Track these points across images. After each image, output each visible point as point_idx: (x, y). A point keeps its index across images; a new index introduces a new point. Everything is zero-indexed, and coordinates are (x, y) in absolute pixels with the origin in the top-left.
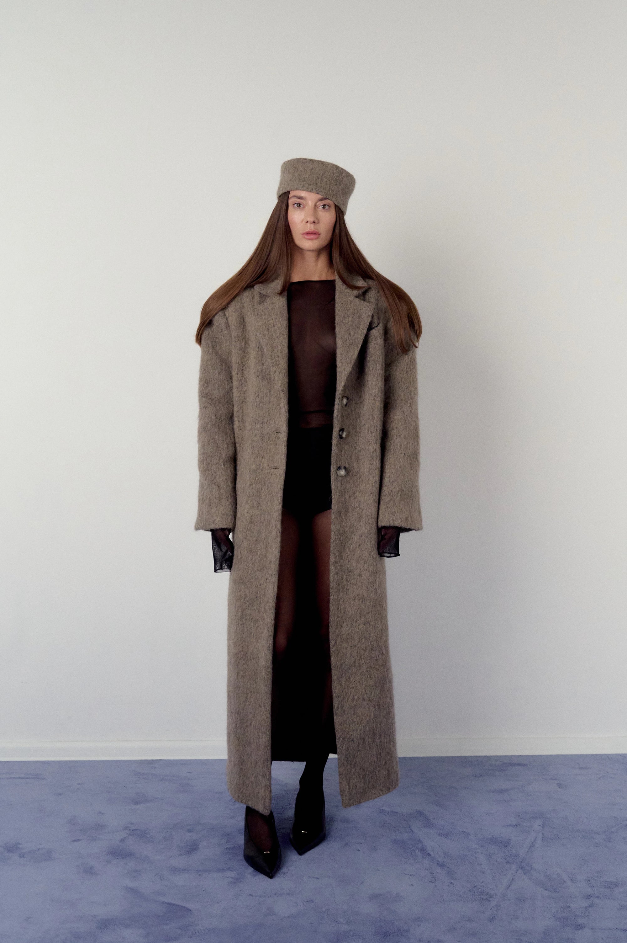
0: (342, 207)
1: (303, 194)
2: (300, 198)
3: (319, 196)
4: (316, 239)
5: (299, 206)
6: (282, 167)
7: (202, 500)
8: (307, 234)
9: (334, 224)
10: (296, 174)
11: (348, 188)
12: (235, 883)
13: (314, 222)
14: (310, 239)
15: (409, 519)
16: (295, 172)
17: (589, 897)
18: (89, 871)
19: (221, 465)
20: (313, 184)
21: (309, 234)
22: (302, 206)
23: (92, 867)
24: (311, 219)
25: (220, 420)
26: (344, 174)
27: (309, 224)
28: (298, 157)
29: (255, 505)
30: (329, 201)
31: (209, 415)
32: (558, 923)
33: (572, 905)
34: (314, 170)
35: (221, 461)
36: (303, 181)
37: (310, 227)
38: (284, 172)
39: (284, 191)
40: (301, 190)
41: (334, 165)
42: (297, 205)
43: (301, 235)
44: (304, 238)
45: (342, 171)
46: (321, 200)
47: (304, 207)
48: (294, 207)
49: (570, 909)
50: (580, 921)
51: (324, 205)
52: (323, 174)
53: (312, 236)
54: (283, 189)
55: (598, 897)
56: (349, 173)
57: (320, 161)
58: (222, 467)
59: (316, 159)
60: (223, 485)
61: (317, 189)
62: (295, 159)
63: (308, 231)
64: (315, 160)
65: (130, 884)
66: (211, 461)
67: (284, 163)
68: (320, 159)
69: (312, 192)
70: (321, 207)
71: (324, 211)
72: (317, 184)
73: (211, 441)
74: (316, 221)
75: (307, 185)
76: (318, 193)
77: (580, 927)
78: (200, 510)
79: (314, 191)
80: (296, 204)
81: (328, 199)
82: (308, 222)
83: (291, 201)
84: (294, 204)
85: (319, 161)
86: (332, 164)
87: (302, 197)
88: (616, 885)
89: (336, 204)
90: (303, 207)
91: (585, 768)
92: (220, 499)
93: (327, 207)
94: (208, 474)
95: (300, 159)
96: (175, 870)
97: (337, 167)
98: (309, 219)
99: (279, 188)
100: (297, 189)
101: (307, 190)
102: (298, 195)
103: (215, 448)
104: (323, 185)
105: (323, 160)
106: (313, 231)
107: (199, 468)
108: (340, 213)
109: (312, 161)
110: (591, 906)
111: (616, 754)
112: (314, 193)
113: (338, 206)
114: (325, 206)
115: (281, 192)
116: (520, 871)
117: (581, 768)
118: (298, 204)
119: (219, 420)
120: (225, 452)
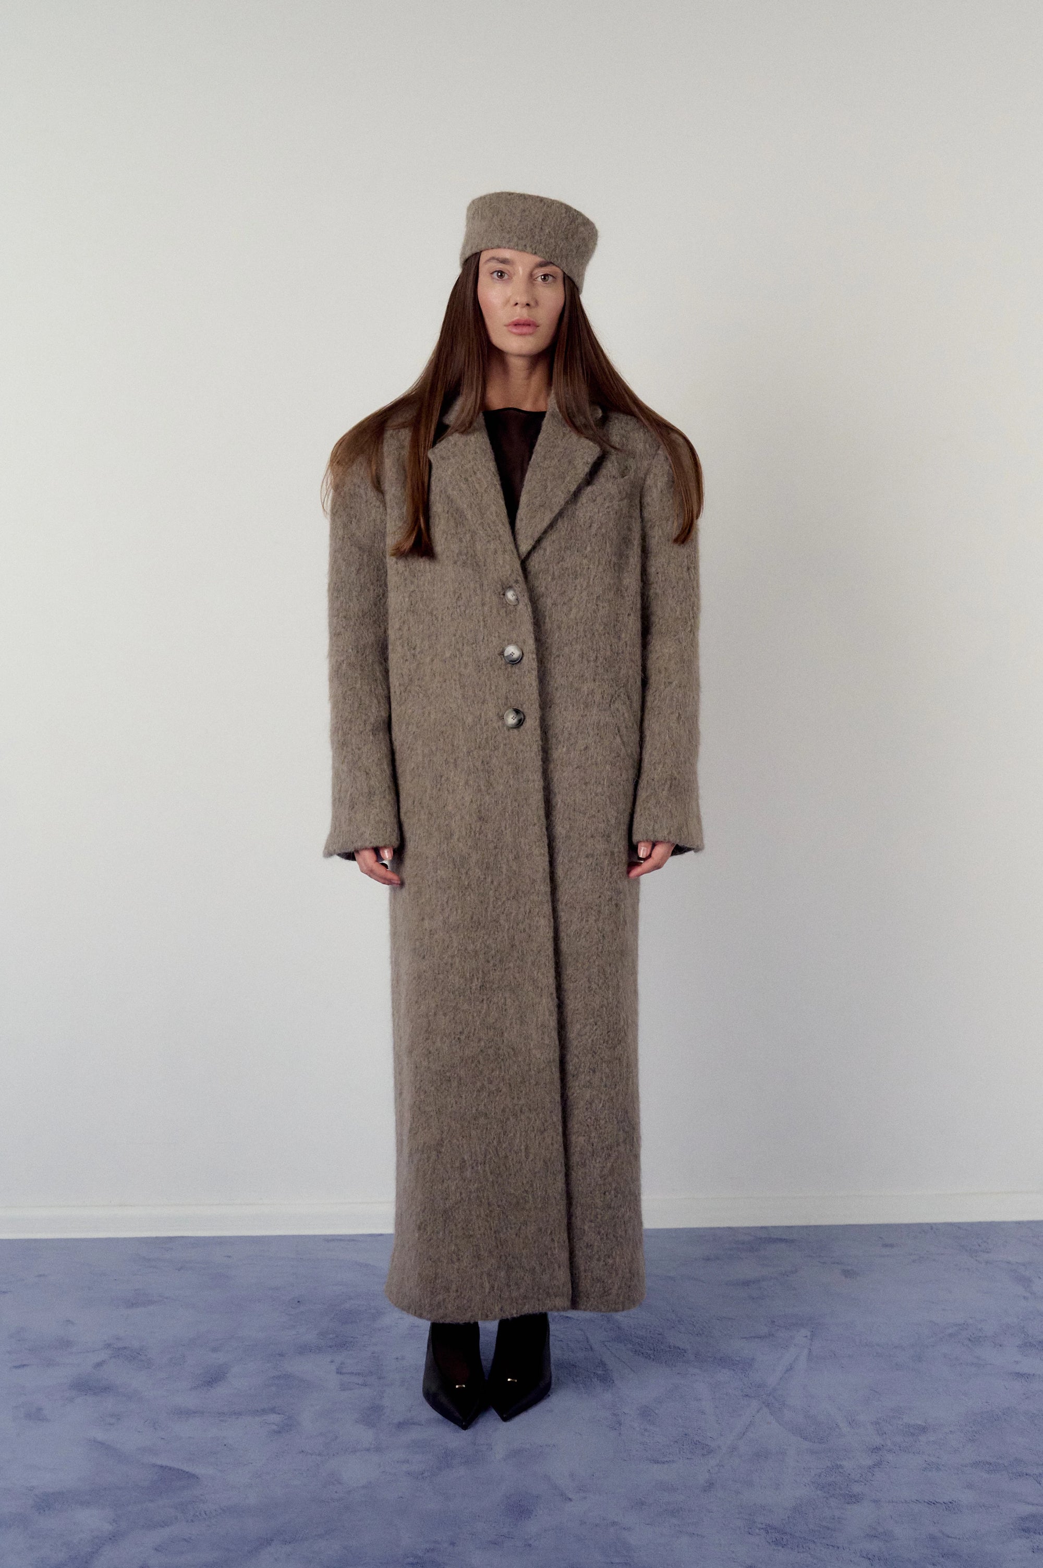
0: (576, 280)
1: (507, 254)
2: (504, 261)
3: (538, 259)
4: (530, 334)
5: (501, 275)
6: (469, 209)
7: (337, 801)
8: (516, 325)
9: (561, 308)
10: (496, 220)
11: (586, 246)
12: (280, 1432)
13: (528, 305)
14: (521, 335)
15: (685, 829)
16: (493, 216)
17: (876, 1449)
18: (36, 1415)
19: (370, 735)
20: (527, 237)
21: (519, 325)
22: (506, 277)
23: (40, 1409)
24: (523, 299)
25: (364, 656)
26: (579, 221)
27: (519, 308)
28: (498, 191)
29: (483, 787)
30: (554, 267)
31: (344, 648)
32: (819, 1492)
33: (844, 1463)
34: (527, 213)
35: (369, 727)
36: (509, 232)
37: (521, 313)
38: (473, 218)
39: (475, 250)
40: (505, 248)
41: (562, 204)
42: (498, 275)
43: (505, 328)
44: (509, 331)
45: (576, 214)
46: (541, 265)
47: (510, 278)
48: (493, 278)
49: (841, 1470)
50: (857, 1489)
51: (545, 275)
52: (543, 220)
53: (525, 330)
54: (472, 248)
55: (890, 1451)
56: (588, 219)
57: (538, 197)
58: (371, 737)
59: (529, 193)
60: (374, 769)
61: (534, 246)
62: (493, 194)
63: (518, 320)
64: (530, 196)
65: (100, 1436)
66: (351, 729)
67: (473, 202)
68: (536, 194)
69: (525, 251)
70: (539, 279)
71: (545, 285)
72: (533, 237)
73: (349, 693)
74: (532, 303)
75: (515, 239)
76: (535, 253)
77: (854, 1499)
78: (336, 818)
79: (529, 249)
80: (496, 273)
81: (551, 263)
82: (517, 304)
83: (484, 269)
84: (492, 273)
85: (535, 196)
86: (558, 202)
87: (508, 259)
88: (924, 1429)
89: (566, 273)
90: (508, 279)
91: (892, 1246)
92: (371, 794)
93: (551, 279)
94: (347, 752)
95: (502, 193)
96: (184, 1413)
97: (568, 209)
98: (518, 299)
99: (464, 247)
100: (499, 247)
101: (515, 247)
102: (501, 257)
103: (356, 705)
104: (543, 238)
105: (543, 194)
106: (526, 321)
107: (332, 743)
108: (572, 289)
109: (523, 197)
110: (878, 1464)
111: (944, 1224)
112: (527, 253)
113: (569, 277)
114: (547, 278)
115: (468, 254)
116: (765, 1410)
117: (885, 1246)
118: (498, 272)
119: (363, 654)
120: (375, 713)
